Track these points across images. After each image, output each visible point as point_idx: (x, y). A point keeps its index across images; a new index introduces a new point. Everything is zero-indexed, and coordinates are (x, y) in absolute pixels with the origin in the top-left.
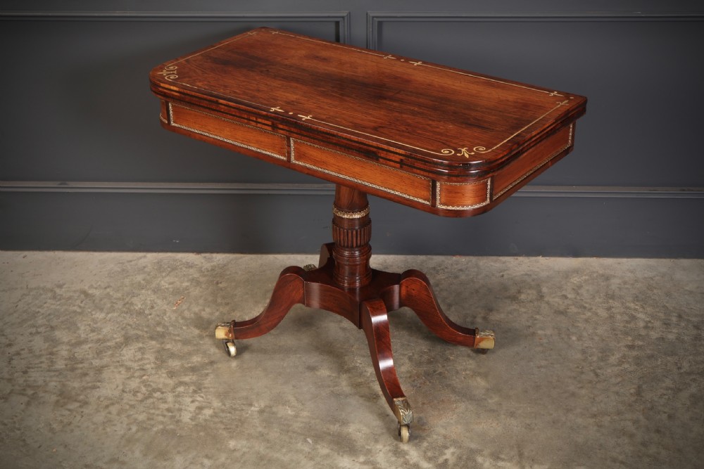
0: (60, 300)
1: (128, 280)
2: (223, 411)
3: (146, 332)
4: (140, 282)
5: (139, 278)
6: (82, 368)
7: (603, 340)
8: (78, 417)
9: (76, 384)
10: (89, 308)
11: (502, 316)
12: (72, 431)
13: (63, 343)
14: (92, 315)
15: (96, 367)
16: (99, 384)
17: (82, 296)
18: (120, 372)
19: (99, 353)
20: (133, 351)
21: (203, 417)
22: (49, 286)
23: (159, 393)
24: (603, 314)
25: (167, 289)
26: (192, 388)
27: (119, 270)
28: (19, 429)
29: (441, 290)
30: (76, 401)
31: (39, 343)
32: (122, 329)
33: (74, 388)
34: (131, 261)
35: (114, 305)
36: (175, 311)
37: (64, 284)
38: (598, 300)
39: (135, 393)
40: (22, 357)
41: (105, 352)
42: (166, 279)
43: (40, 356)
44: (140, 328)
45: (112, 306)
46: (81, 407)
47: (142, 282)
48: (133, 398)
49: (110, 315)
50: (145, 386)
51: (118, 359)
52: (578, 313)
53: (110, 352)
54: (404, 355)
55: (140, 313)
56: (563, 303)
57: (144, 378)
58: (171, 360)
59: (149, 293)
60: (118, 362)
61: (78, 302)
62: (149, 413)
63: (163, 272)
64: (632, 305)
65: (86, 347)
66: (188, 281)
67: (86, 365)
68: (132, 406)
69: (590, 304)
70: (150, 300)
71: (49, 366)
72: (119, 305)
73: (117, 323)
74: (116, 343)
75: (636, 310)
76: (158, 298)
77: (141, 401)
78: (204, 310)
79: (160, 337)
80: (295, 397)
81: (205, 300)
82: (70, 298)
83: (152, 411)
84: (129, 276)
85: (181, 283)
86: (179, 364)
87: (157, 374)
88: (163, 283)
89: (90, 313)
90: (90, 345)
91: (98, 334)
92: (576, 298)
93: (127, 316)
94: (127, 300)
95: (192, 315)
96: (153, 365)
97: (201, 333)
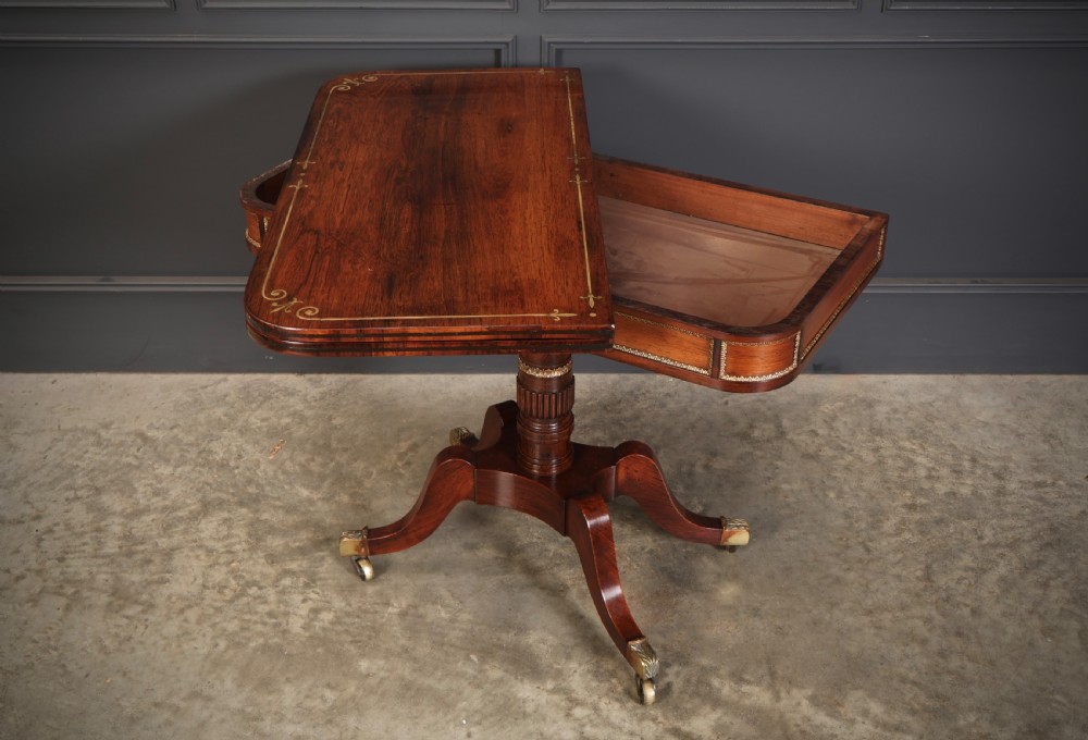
0: (107, 446)
1: (203, 415)
2: (348, 614)
4: (220, 419)
5: (219, 412)
6: (143, 552)
7: (872, 498)
8: (141, 628)
9: (136, 577)
10: (149, 459)
11: (731, 462)
12: (133, 649)
13: (114, 513)
14: (154, 470)
15: (164, 549)
16: (168, 575)
17: (139, 441)
18: (197, 557)
19: (167, 529)
20: (215, 524)
21: (321, 624)
22: (90, 425)
23: (255, 588)
24: (870, 458)
25: (259, 428)
26: (302, 581)
27: (190, 400)
28: (56, 649)
29: (644, 425)
30: (136, 602)
31: (79, 514)
32: (199, 491)
33: (134, 582)
34: (206, 387)
35: (186, 454)
36: (271, 462)
37: (112, 423)
38: (860, 437)
39: (221, 588)
40: (56, 535)
41: (176, 526)
42: (257, 413)
43: (82, 534)
44: (224, 488)
45: (182, 456)
46: (144, 612)
47: (224, 418)
48: (218, 596)
49: (179, 470)
50: (235, 578)
51: (194, 537)
52: (835, 457)
53: (181, 527)
55: (223, 465)
56: (813, 442)
57: (234, 565)
58: (270, 537)
59: (234, 434)
60: (195, 541)
61: (133, 450)
62: (243, 620)
63: (253, 402)
64: (907, 444)
65: (147, 518)
66: (288, 416)
67: (148, 546)
68: (218, 610)
69: (850, 444)
70: (236, 446)
71: (96, 549)
72: (192, 454)
73: (191, 481)
74: (191, 513)
75: (913, 451)
76: (246, 441)
77: (231, 601)
78: (313, 460)
79: (253, 502)
80: (450, 591)
81: (314, 444)
82: (121, 444)
83: (247, 617)
84: (204, 409)
85: (280, 418)
86: (282, 542)
87: (250, 558)
88: (253, 419)
89: (151, 466)
90: (153, 516)
91: (164, 499)
92: (829, 435)
93: (205, 470)
94: (203, 446)
95: (297, 467)
96: (244, 546)
97: (311, 496)
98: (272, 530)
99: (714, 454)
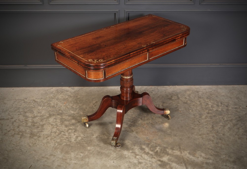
0: (26, 103)
2: (84, 138)
3: (56, 113)
5: (52, 95)
7: (200, 111)
8: (38, 141)
9: (36, 131)
10: (37, 105)
11: (168, 104)
12: (36, 146)
13: (29, 117)
15: (41, 124)
16: (43, 130)
17: (34, 102)
18: (49, 126)
19: (42, 120)
20: (53, 119)
21: (78, 140)
22: (22, 99)
23: (63, 133)
24: (198, 103)
25: (61, 99)
26: (73, 131)
27: (45, 93)
28: (19, 146)
30: (36, 136)
31: (21, 117)
32: (48, 112)
33: (35, 132)
34: (48, 90)
36: (64, 106)
37: (27, 98)
38: (196, 99)
39: (55, 133)
40: (17, 122)
41: (44, 120)
42: (60, 95)
43: (23, 122)
44: (54, 111)
45: (44, 105)
46: (38, 138)
47: (53, 97)
48: (55, 134)
49: (44, 108)
50: (58, 130)
51: (48, 122)
52: (191, 103)
53: (45, 120)
54: (139, 118)
55: (53, 107)
56: (186, 100)
57: (58, 128)
58: (65, 122)
59: (55, 100)
60: (49, 123)
61: (33, 104)
62: (61, 139)
63: (59, 93)
64: (206, 100)
65: (37, 118)
66: (67, 96)
67: (38, 124)
68: (55, 137)
69: (194, 100)
70: (56, 102)
71: (26, 125)
72: (46, 104)
73: (46, 110)
74: (47, 117)
77: (58, 135)
78: (74, 105)
79: (61, 114)
80: (107, 132)
81: (74, 102)
82: (30, 102)
83: (62, 138)
84: (48, 95)
85: (65, 96)
86: (68, 123)
87: (61, 126)
88: (59, 97)
89: (37, 107)
90: (39, 118)
91: (41, 114)
92: (189, 98)
93: (49, 108)
94: (48, 103)
95: (70, 107)
96: (60, 123)
97: (74, 113)
98: (66, 120)
99: (164, 103)
